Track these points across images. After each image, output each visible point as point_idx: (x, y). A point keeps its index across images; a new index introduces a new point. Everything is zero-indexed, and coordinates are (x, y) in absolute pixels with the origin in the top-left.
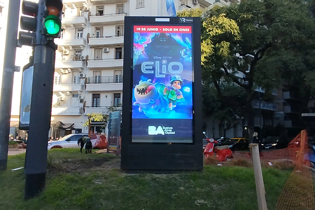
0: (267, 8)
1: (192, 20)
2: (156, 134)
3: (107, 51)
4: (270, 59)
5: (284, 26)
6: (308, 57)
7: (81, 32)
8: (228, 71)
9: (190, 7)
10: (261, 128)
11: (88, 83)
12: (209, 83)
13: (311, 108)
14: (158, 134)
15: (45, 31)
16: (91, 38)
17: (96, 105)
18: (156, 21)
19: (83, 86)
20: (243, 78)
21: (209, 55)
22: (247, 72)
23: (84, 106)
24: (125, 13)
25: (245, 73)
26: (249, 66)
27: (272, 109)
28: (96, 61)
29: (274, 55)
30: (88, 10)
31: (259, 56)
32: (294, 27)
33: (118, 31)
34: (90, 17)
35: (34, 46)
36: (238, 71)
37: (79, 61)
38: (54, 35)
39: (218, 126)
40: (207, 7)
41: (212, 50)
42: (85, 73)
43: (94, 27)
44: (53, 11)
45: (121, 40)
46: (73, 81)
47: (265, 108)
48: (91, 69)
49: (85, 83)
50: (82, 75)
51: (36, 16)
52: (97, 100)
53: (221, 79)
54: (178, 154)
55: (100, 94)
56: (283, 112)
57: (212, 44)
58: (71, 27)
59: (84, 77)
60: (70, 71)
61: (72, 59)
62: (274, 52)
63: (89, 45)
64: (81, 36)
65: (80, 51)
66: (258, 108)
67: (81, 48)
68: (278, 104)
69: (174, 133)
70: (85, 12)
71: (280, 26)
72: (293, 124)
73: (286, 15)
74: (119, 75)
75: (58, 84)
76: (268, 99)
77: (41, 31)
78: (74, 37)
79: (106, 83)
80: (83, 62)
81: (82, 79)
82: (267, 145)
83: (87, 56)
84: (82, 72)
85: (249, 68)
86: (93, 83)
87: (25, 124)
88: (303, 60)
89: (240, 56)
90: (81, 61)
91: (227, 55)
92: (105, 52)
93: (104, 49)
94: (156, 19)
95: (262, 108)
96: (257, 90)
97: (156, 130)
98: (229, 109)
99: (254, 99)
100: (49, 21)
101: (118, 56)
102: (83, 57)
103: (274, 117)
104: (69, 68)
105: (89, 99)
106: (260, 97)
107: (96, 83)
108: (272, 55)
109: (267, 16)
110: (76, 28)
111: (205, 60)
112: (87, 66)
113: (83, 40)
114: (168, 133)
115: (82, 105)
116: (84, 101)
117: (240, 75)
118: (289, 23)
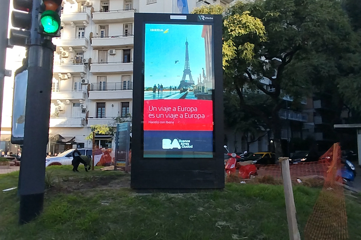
0: (296, 5)
1: (212, 18)
2: (172, 148)
3: (114, 53)
4: (299, 64)
5: (315, 26)
6: (342, 61)
7: (83, 31)
8: (253, 77)
9: (209, 4)
10: (288, 141)
11: (91, 90)
12: (231, 90)
13: (344, 119)
14: (173, 148)
15: (42, 28)
16: (94, 38)
17: (101, 116)
18: (171, 18)
19: (86, 93)
20: (268, 84)
21: (231, 58)
22: (273, 77)
23: (87, 117)
24: (134, 9)
25: (271, 79)
26: (276, 71)
27: (301, 120)
28: (101, 64)
29: (304, 59)
30: (91, 5)
31: (287, 60)
32: (327, 27)
33: (126, 30)
34: (93, 13)
35: (28, 46)
36: (264, 77)
37: (81, 64)
38: (52, 33)
39: (241, 139)
40: (229, 3)
41: (235, 52)
42: (88, 78)
43: (98, 25)
44: (50, 5)
45: (130, 41)
46: (74, 88)
47: (294, 119)
48: (94, 74)
49: (87, 90)
50: (84, 81)
51: (30, 11)
52: (101, 110)
53: (245, 85)
54: (197, 171)
55: (105, 103)
56: (313, 123)
57: (234, 46)
58: (71, 24)
59: (87, 83)
60: (70, 76)
61: (73, 62)
62: (304, 56)
63: (92, 46)
64: (83, 35)
65: (82, 53)
66: (286, 118)
67: (83, 50)
68: (308, 114)
69: (192, 147)
70: (88, 8)
71: (310, 26)
72: (324, 136)
73: (318, 14)
74: (127, 81)
75: (55, 91)
76: (297, 108)
77: (36, 30)
78: (75, 37)
79: (112, 90)
80: (85, 66)
81: (84, 85)
82: (295, 160)
83: (90, 59)
84: (84, 78)
85: (276, 74)
86: (97, 90)
87: (19, 137)
88: (336, 65)
89: (266, 60)
90: (83, 64)
91: (251, 58)
92: (111, 55)
93: (110, 51)
94: (171, 16)
95: (290, 118)
96: (284, 98)
97: (171, 144)
98: (253, 120)
99: (281, 109)
100: (45, 17)
101: (126, 59)
102: (85, 59)
103: (303, 129)
104: (68, 73)
105: (92, 108)
106: (288, 107)
107: (100, 90)
108: (302, 59)
109: (296, 14)
110: (76, 26)
111: (226, 64)
112: (90, 70)
113: (85, 40)
114: (185, 147)
115: (84, 115)
116: (87, 111)
117: (266, 81)
118: (321, 23)
